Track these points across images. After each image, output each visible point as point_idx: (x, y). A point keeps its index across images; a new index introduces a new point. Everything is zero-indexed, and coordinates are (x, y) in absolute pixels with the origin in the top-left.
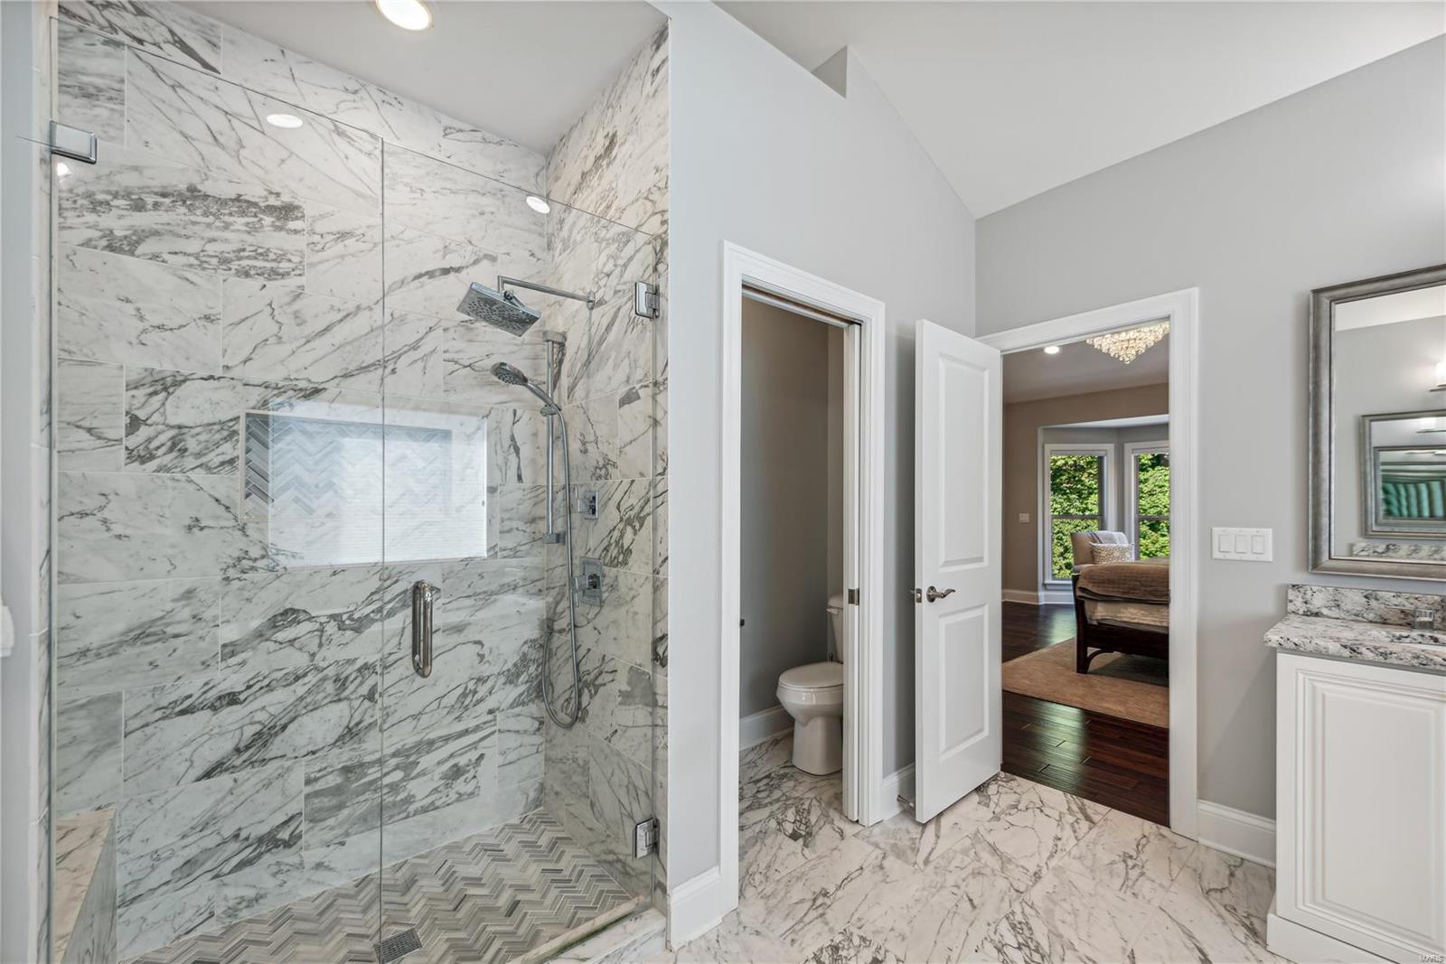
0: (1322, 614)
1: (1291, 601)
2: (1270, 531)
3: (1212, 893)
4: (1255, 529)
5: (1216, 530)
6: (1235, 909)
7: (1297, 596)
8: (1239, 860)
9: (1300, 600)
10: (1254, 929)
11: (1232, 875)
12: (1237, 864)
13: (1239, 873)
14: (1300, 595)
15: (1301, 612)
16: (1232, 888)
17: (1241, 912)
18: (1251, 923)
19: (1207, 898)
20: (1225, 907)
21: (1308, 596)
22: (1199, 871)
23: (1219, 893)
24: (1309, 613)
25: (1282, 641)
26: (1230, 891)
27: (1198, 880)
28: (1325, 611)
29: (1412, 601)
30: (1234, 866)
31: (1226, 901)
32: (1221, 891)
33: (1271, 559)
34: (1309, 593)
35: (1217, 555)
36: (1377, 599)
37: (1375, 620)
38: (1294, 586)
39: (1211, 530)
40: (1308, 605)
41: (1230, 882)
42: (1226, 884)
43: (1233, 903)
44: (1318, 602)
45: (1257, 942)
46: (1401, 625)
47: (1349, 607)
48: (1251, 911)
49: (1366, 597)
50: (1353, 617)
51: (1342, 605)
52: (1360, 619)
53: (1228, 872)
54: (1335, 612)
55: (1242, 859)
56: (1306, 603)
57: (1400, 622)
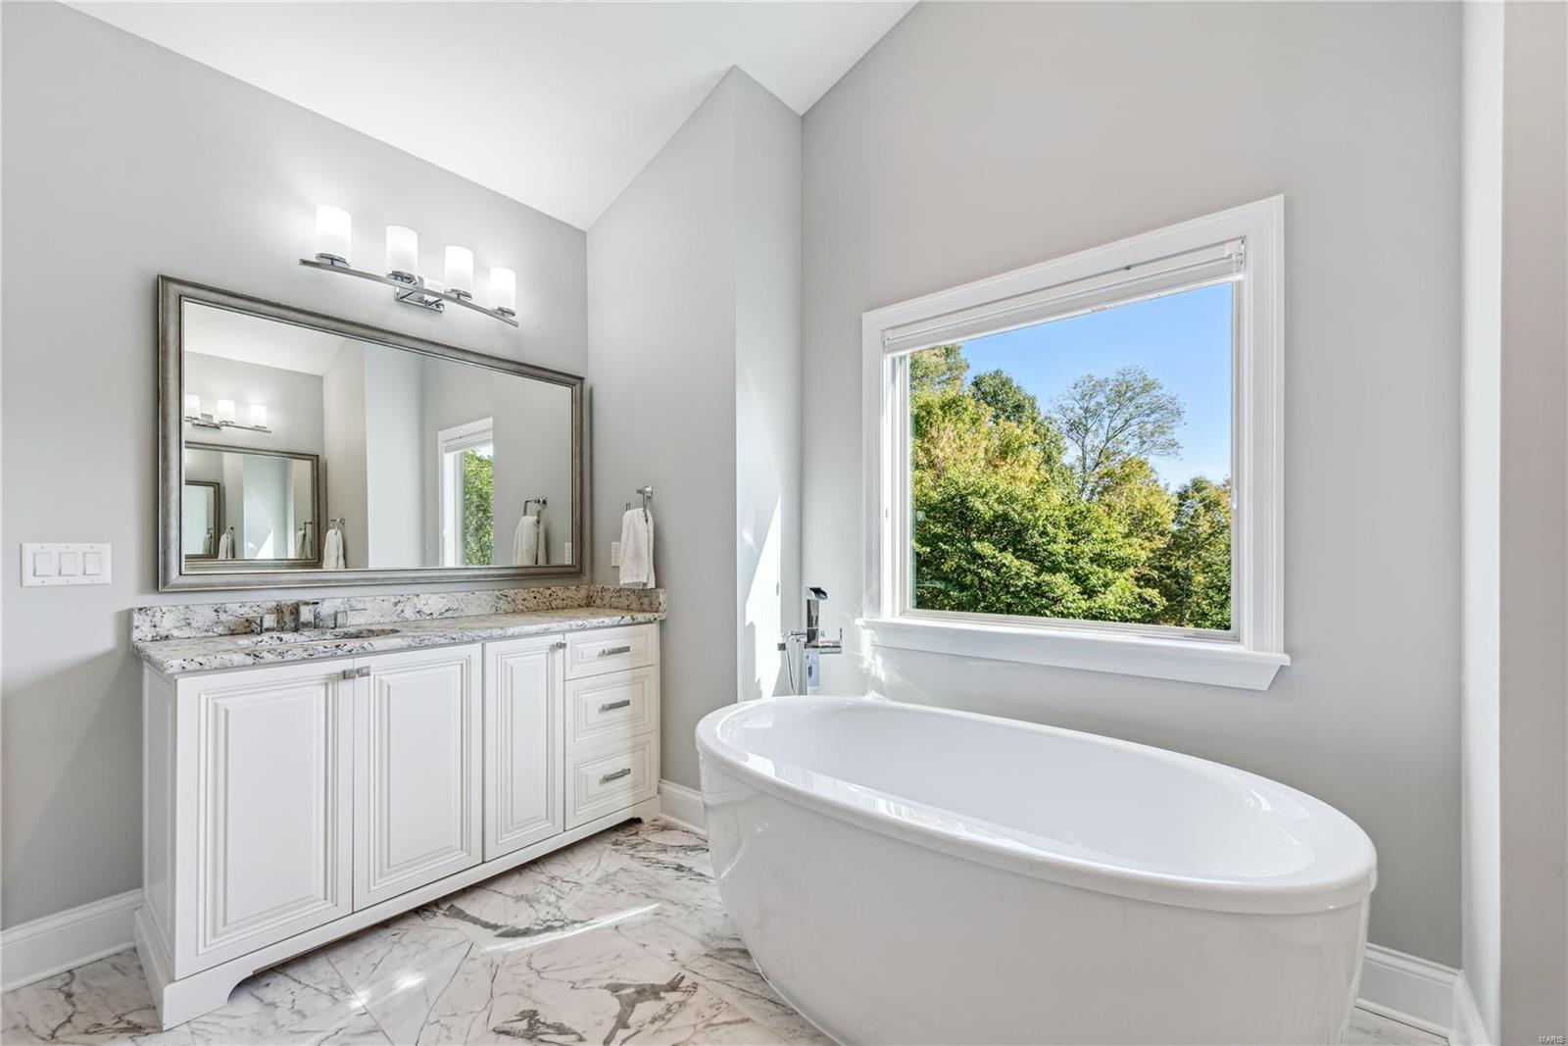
0: (172, 636)
1: (137, 627)
2: (108, 547)
3: (58, 1034)
4: (89, 545)
5: (30, 548)
6: (100, 1025)
7: (144, 621)
8: (67, 975)
9: (148, 624)
10: (135, 1025)
11: (69, 995)
12: (68, 980)
13: (75, 988)
14: (148, 619)
15: (149, 638)
16: (80, 1008)
17: (109, 1022)
18: (129, 1023)
19: (58, 1042)
20: (87, 1032)
21: (157, 620)
22: (23, 1024)
23: (68, 1026)
24: (158, 638)
25: (185, 664)
26: (81, 1013)
27: (30, 1033)
28: (175, 633)
29: (254, 608)
30: (67, 984)
31: (82, 1027)
32: (69, 1021)
33: (108, 580)
34: (158, 614)
35: (29, 580)
36: (225, 612)
37: (224, 633)
38: (141, 609)
39: (21, 545)
40: (157, 629)
41: (74, 1005)
42: (70, 1010)
43: (92, 1020)
44: (167, 625)
45: (147, 1034)
46: (246, 633)
47: (200, 624)
48: (120, 1011)
49: (216, 611)
50: (204, 634)
51: (193, 624)
52: (211, 634)
53: (62, 997)
54: (187, 632)
55: (69, 971)
56: (155, 626)
57: (245, 630)
